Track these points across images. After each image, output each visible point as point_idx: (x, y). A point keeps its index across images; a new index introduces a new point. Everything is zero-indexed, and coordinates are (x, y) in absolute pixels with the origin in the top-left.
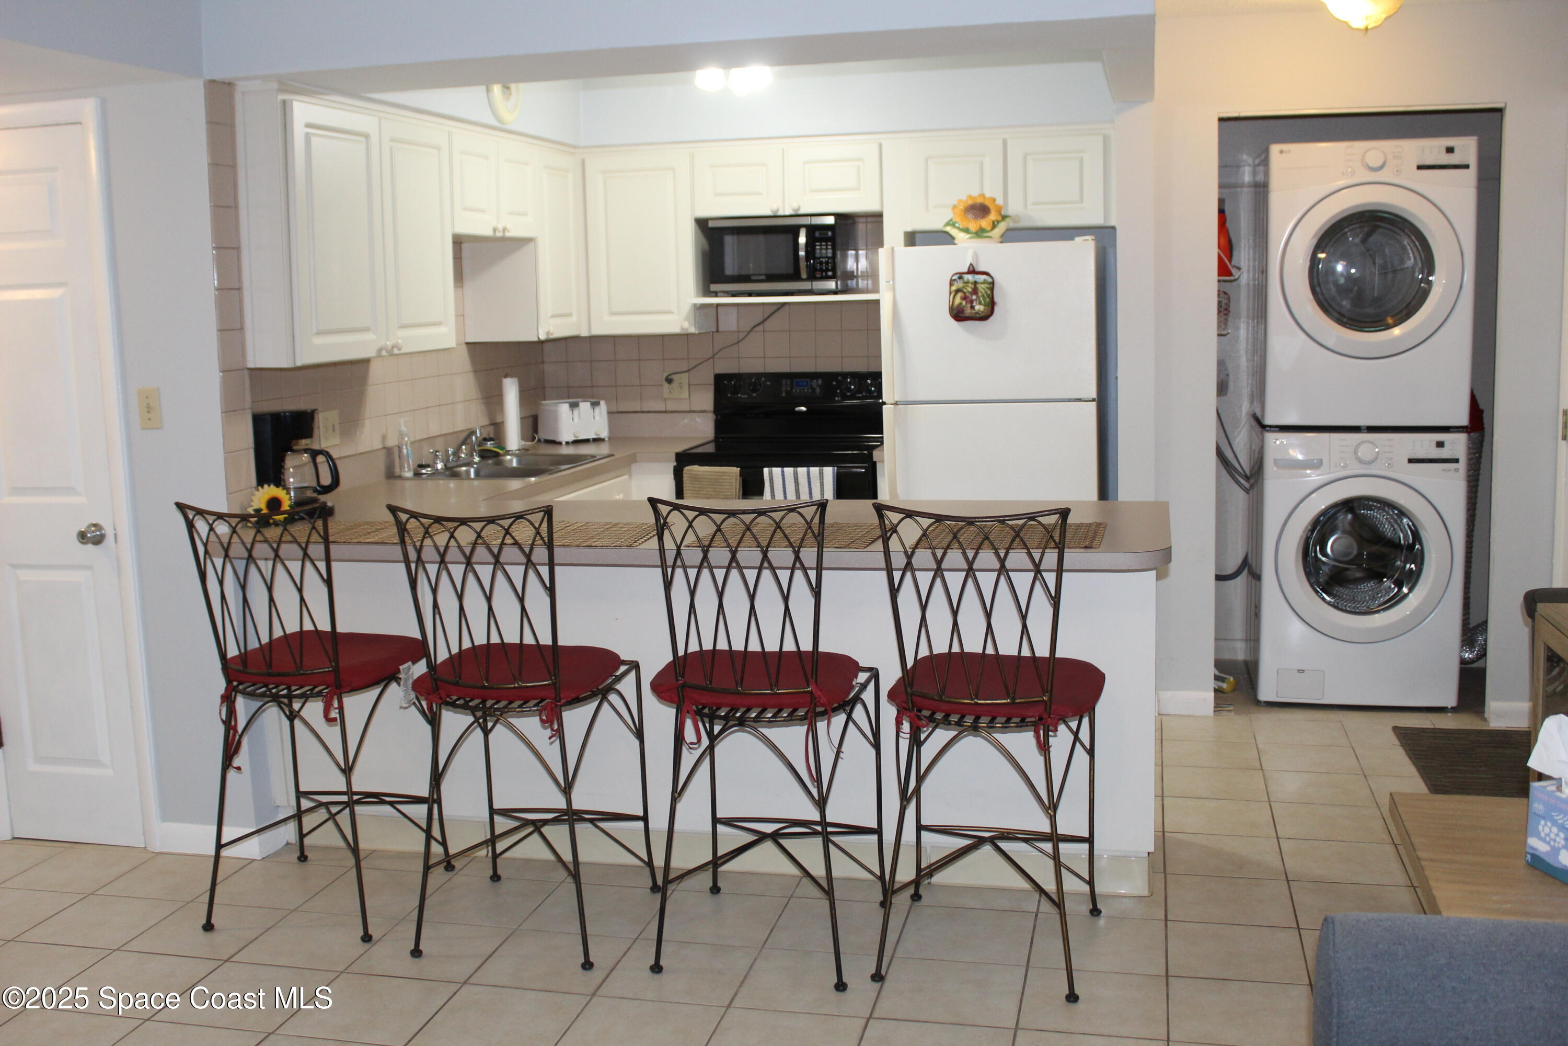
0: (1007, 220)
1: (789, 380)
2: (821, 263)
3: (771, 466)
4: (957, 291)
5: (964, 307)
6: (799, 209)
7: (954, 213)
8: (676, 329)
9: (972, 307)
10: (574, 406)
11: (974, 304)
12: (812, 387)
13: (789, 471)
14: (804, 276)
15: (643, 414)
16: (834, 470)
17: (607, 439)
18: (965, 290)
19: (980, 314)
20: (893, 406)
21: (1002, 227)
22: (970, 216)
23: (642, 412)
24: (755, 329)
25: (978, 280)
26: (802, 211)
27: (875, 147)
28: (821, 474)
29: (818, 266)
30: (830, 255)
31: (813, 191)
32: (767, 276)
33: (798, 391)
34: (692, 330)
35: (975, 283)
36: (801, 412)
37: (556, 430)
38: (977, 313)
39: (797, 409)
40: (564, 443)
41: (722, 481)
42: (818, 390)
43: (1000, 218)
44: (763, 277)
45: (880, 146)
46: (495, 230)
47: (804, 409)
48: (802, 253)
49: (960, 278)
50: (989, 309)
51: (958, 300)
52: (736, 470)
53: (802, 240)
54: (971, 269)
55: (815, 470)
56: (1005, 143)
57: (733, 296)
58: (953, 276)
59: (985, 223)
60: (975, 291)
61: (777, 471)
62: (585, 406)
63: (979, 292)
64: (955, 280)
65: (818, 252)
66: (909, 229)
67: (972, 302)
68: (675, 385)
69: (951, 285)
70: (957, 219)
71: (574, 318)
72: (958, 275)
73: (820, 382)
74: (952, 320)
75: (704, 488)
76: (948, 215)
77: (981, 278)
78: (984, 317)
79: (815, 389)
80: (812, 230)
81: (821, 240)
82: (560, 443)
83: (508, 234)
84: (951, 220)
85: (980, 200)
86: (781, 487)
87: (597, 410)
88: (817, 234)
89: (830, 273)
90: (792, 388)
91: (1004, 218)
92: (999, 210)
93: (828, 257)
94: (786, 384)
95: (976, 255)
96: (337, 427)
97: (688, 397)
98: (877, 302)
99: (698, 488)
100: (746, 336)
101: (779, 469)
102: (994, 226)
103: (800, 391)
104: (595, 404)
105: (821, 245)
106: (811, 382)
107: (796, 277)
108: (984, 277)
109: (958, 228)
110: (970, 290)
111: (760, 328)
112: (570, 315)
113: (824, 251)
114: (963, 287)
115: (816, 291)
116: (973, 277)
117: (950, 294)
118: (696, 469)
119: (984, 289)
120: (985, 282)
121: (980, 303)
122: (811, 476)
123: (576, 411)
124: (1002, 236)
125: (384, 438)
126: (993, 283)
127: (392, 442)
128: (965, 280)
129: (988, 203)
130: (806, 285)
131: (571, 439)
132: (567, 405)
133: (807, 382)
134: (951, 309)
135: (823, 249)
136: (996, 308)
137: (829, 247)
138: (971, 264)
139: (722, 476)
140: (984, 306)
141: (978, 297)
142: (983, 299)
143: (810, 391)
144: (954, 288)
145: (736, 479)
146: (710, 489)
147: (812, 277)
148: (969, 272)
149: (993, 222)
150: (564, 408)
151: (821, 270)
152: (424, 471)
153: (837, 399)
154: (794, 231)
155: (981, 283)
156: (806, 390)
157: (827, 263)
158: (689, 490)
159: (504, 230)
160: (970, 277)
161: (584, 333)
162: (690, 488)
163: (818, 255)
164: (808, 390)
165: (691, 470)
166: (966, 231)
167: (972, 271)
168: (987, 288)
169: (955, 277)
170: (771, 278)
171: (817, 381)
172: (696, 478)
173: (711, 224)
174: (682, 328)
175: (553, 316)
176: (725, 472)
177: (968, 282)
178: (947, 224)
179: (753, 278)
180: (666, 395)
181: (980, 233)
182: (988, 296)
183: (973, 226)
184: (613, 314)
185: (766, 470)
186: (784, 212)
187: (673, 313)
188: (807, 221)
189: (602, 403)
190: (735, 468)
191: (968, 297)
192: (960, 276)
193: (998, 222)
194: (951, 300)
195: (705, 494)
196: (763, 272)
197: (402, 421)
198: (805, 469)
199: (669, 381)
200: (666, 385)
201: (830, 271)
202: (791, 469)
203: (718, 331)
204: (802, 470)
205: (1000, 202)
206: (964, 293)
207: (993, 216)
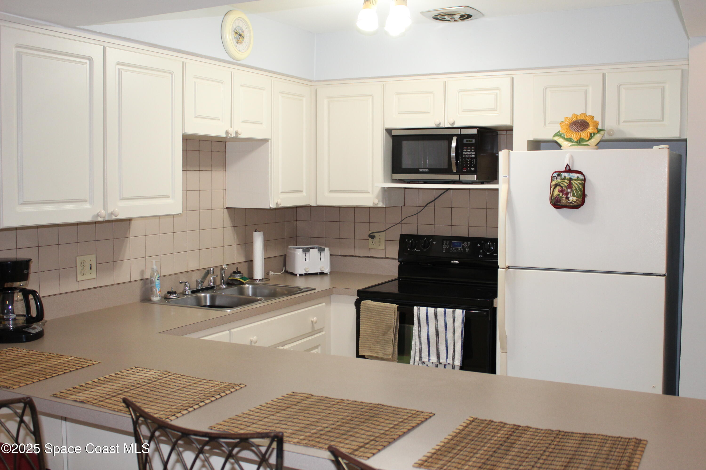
0: (602, 132)
1: (448, 241)
2: (467, 161)
3: (419, 305)
4: (556, 185)
5: (561, 197)
6: (454, 123)
7: (561, 127)
8: (370, 204)
9: (567, 198)
10: (306, 251)
11: (569, 196)
12: (463, 247)
13: (431, 310)
14: (454, 170)
15: (355, 258)
16: (463, 312)
17: (329, 273)
18: (562, 185)
19: (573, 204)
20: (504, 270)
21: (597, 138)
22: (573, 129)
23: (355, 256)
24: (428, 205)
25: (572, 177)
26: (456, 125)
27: (509, 80)
28: (454, 314)
29: (465, 164)
30: (473, 156)
31: (464, 111)
32: (430, 169)
33: (454, 249)
34: (381, 205)
35: (571, 179)
36: (455, 264)
37: (293, 266)
38: (571, 203)
39: (452, 262)
40: (298, 275)
41: (385, 313)
42: (467, 250)
43: (596, 131)
44: (427, 170)
45: (513, 79)
46: (227, 133)
47: (457, 262)
48: (453, 154)
49: (559, 175)
50: (581, 200)
51: (556, 192)
52: (395, 306)
53: (454, 145)
54: (568, 168)
55: (449, 311)
56: (604, 75)
57: (409, 183)
58: (553, 174)
59: (584, 135)
60: (570, 186)
61: (423, 309)
62: (314, 252)
63: (573, 187)
64: (555, 176)
65: (465, 153)
66: (531, 139)
67: (567, 194)
68: (376, 240)
69: (552, 180)
70: (563, 131)
71: (304, 194)
72: (557, 173)
73: (469, 244)
74: (552, 207)
75: (374, 317)
76: (557, 128)
77: (575, 176)
78: (576, 206)
79: (465, 248)
80: (461, 138)
81: (467, 145)
82: (296, 275)
83: (239, 136)
84: (559, 132)
85: (581, 118)
86: (425, 321)
87: (323, 254)
88: (465, 141)
89: (473, 169)
90: (450, 247)
91: (599, 131)
92: (596, 125)
93: (472, 158)
94: (446, 244)
95: (572, 158)
96: (94, 267)
97: (384, 248)
98: (497, 190)
99: (369, 316)
100: (422, 210)
101: (425, 308)
102: (591, 136)
103: (455, 249)
104: (321, 250)
105: (467, 149)
106: (463, 244)
107: (449, 171)
108: (578, 175)
109: (564, 138)
110: (566, 185)
111: (432, 204)
112: (301, 191)
113: (469, 153)
114: (560, 183)
115: (464, 181)
116: (569, 175)
117: (551, 188)
118: (369, 303)
119: (577, 184)
120: (578, 179)
121: (574, 195)
122: (446, 315)
123: (308, 255)
124: (597, 145)
125: (142, 272)
126: (585, 180)
127: (148, 276)
128: (563, 177)
129: (588, 120)
130: (456, 177)
131: (303, 272)
132: (301, 250)
133: (461, 243)
134: (551, 199)
135: (469, 151)
136: (587, 200)
137: (473, 150)
138: (567, 165)
139: (385, 309)
140: (577, 197)
141: (572, 190)
142: (576, 192)
143: (462, 249)
144: (553, 183)
145: (395, 313)
146: (377, 318)
147: (460, 172)
148: (565, 171)
149: (591, 134)
150: (299, 253)
151: (467, 166)
152: (171, 296)
153: (480, 256)
154: (449, 138)
155: (575, 180)
156: (459, 249)
157: (471, 162)
158: (364, 317)
159: (237, 133)
160: (566, 175)
161: (313, 203)
162: (365, 316)
163: (464, 156)
164: (461, 249)
165: (366, 304)
166: (570, 140)
167: (568, 170)
168: (580, 184)
169: (555, 174)
170: (432, 171)
171: (467, 243)
172: (368, 309)
173: (394, 133)
174: (374, 203)
175: (283, 192)
176: (387, 307)
177: (564, 179)
178: (556, 135)
179: (420, 170)
180: (370, 246)
181: (580, 142)
182: (580, 190)
183: (575, 137)
184: (331, 192)
185: (415, 308)
186: (444, 125)
187: (369, 192)
188: (457, 132)
189: (327, 249)
190: (395, 305)
191: (564, 190)
192: (559, 173)
193: (594, 134)
194: (551, 192)
195: (374, 321)
196: (428, 167)
197: (154, 261)
198: (443, 309)
199: (373, 237)
200: (370, 239)
201: (473, 167)
202: (433, 309)
203: (405, 206)
204: (440, 310)
205: (598, 118)
206: (562, 187)
207: (591, 130)
